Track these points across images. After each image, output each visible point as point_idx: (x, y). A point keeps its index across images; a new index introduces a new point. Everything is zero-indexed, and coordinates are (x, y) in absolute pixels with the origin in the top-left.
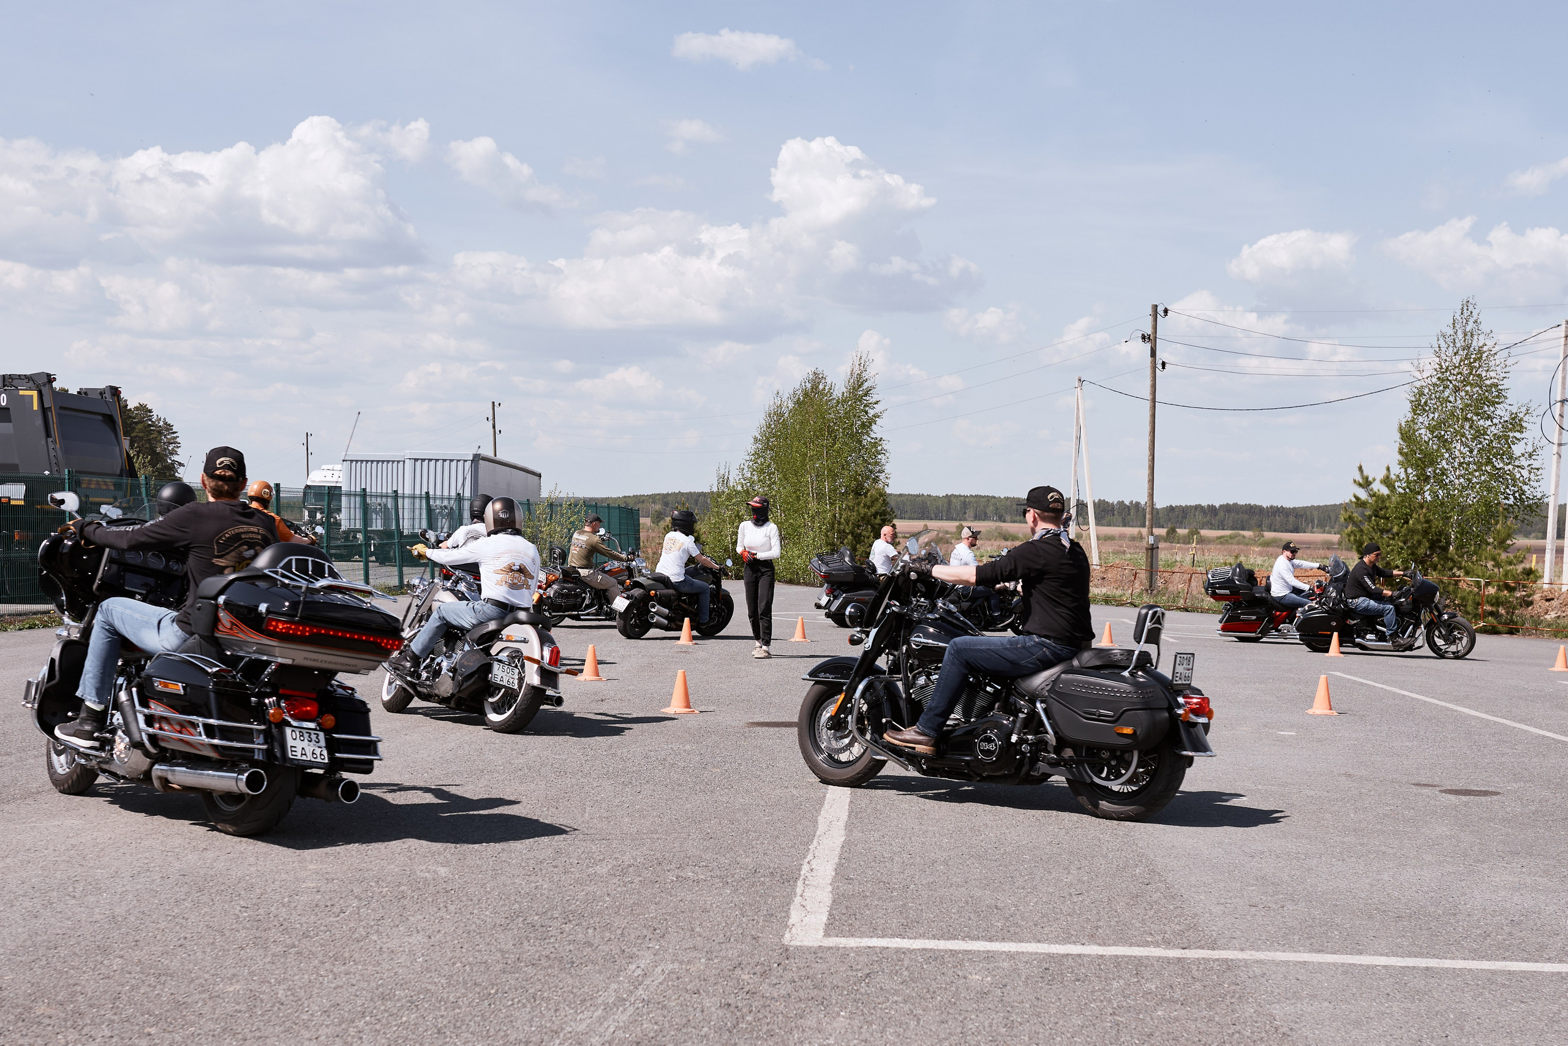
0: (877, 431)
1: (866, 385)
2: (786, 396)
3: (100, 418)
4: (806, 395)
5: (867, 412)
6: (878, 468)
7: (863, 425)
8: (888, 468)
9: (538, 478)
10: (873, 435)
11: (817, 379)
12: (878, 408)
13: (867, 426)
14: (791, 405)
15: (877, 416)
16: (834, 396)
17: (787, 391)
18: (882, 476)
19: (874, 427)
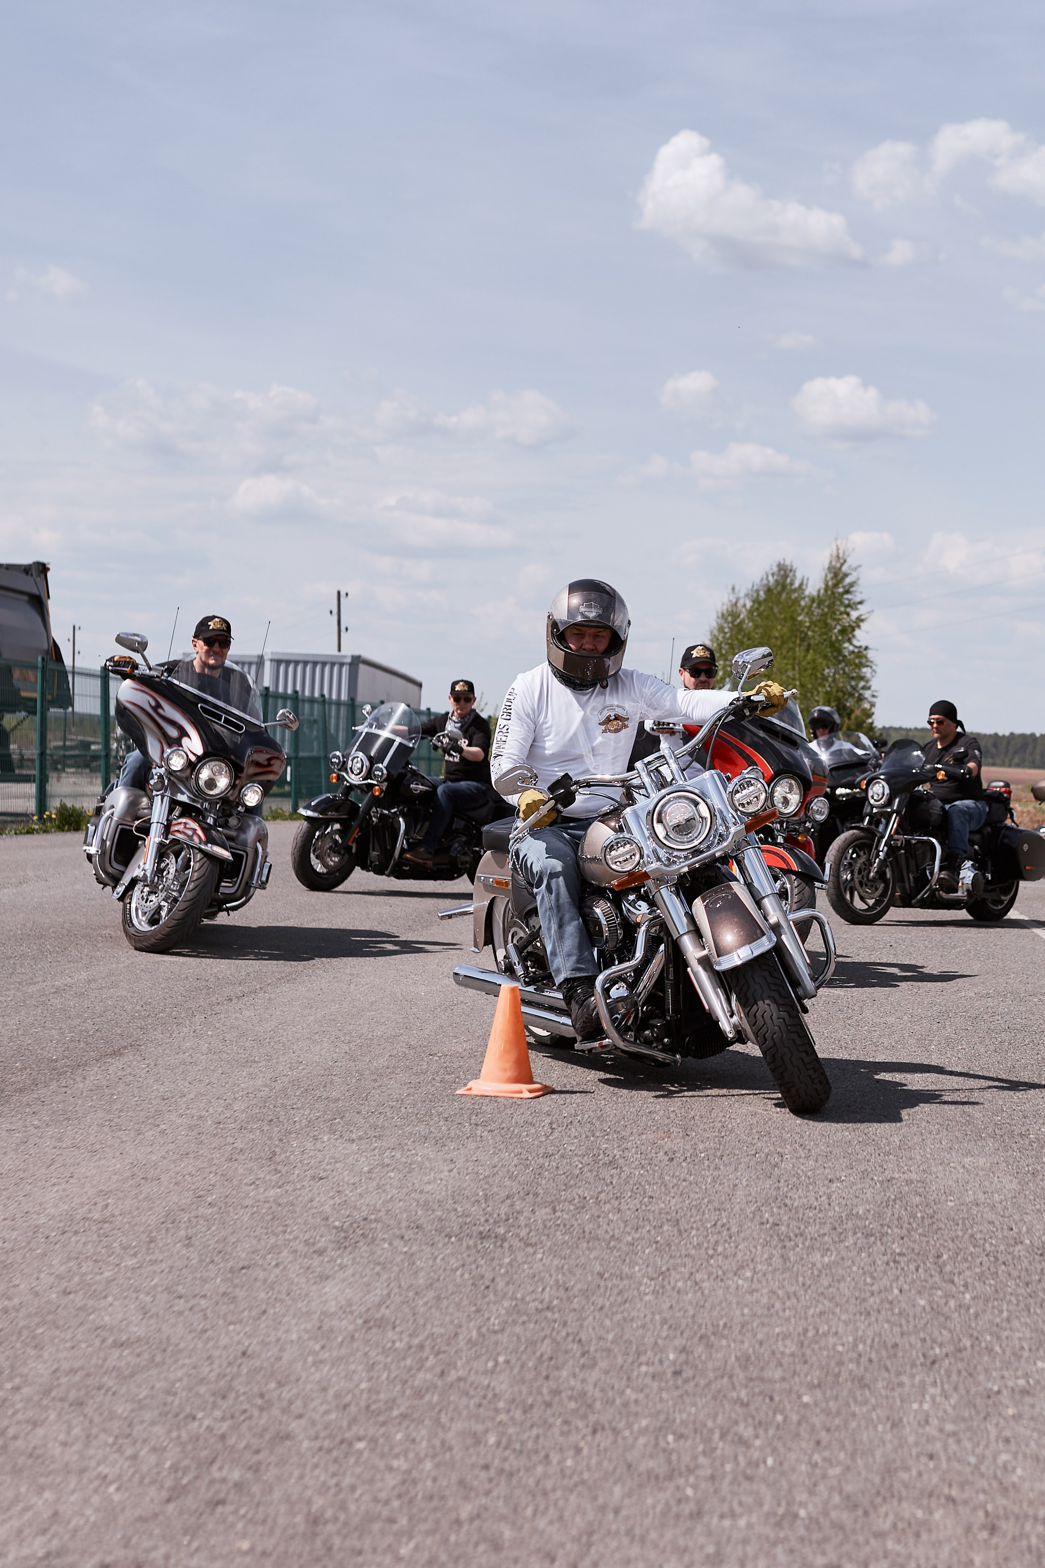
0: (861, 637)
1: (848, 580)
2: (742, 594)
3: (26, 598)
4: (769, 590)
5: (848, 614)
6: (862, 684)
7: (843, 631)
8: (874, 684)
9: (416, 688)
10: (855, 642)
11: (784, 572)
12: (862, 610)
13: (848, 632)
14: (749, 604)
15: (860, 620)
16: (807, 593)
17: (744, 589)
18: (867, 694)
19: (857, 632)
